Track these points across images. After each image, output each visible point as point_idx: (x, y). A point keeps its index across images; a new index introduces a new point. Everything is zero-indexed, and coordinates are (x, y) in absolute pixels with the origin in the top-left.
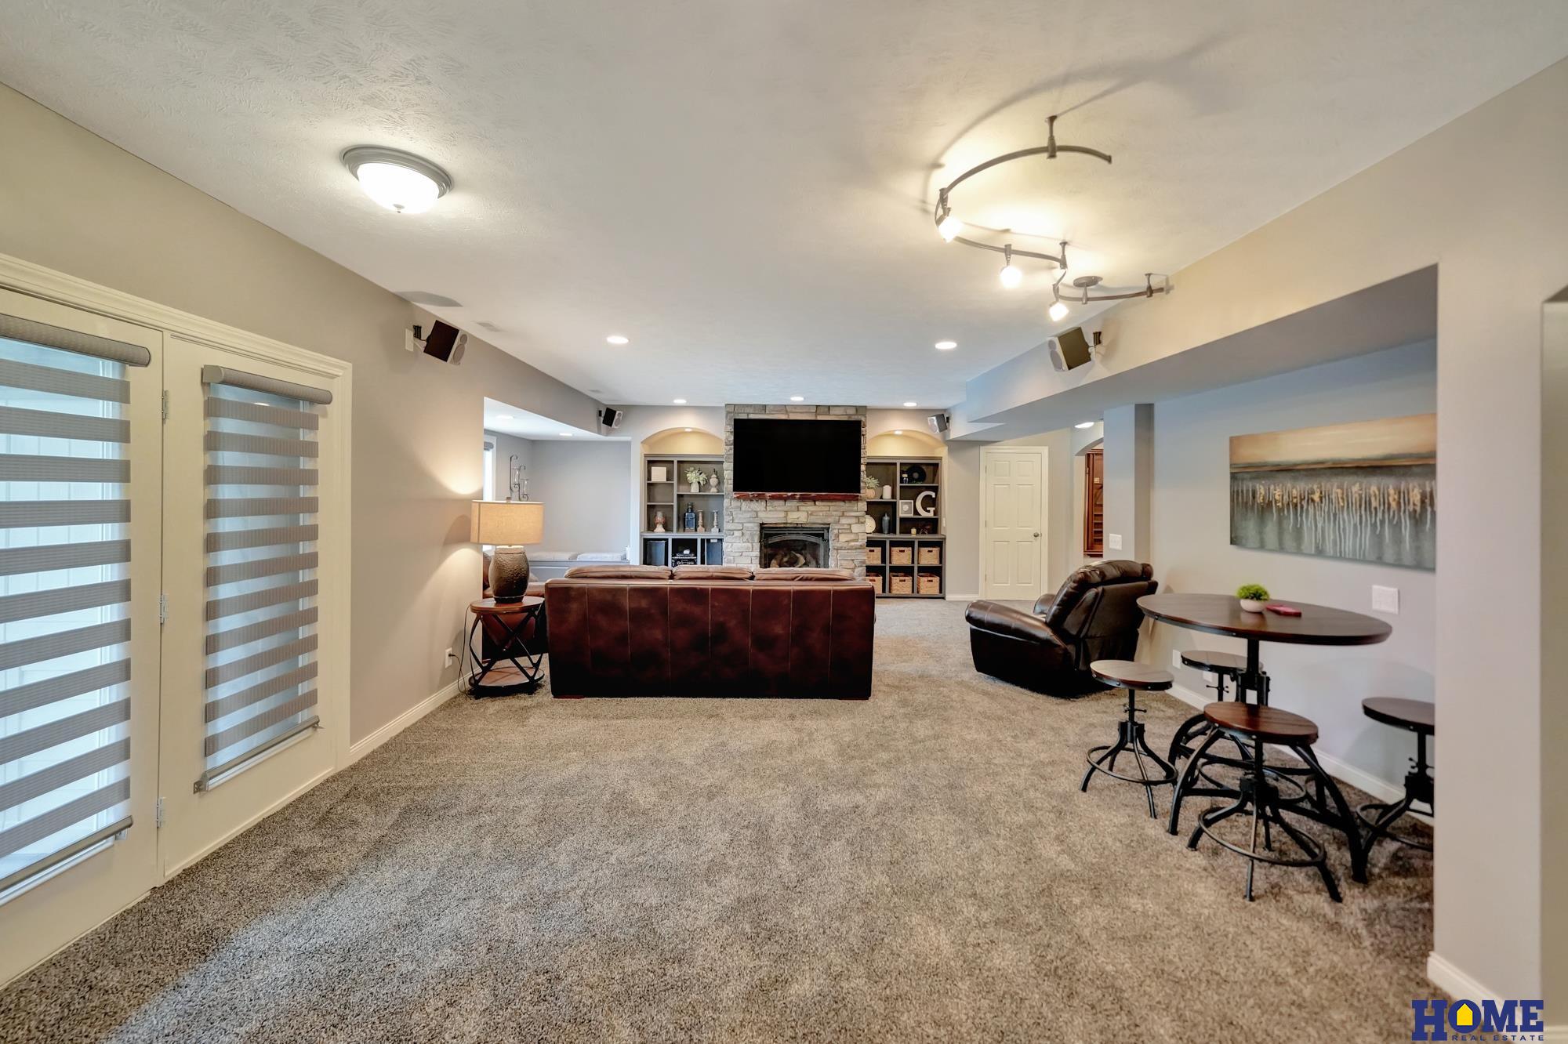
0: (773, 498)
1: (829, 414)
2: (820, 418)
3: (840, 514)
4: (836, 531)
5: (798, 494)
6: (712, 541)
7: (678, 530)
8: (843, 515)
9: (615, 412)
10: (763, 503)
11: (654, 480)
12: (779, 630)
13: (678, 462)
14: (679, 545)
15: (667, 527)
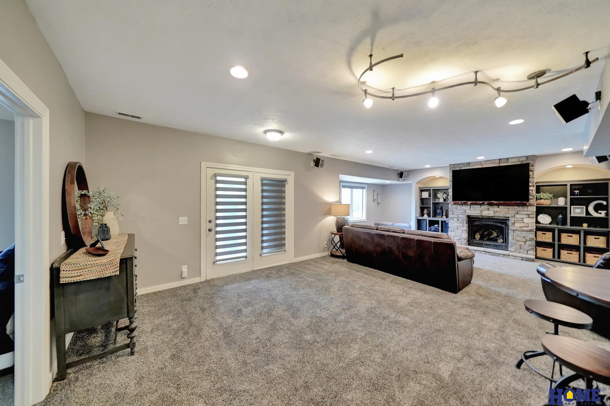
0: (471, 204)
1: (508, 162)
2: (501, 165)
3: (515, 212)
4: (513, 221)
5: (486, 202)
8: (517, 213)
10: (469, 207)
11: (423, 197)
15: (429, 215)
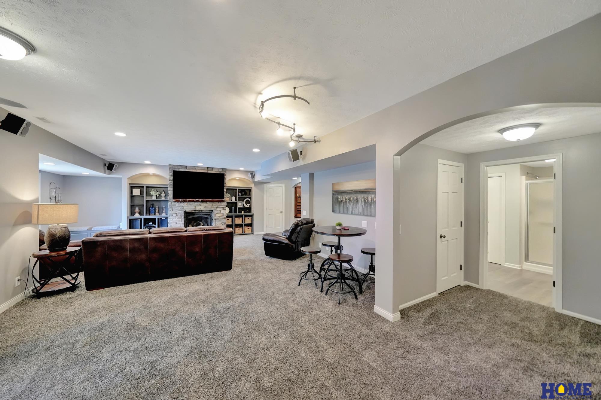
0: (190, 201)
1: (212, 171)
2: (209, 172)
3: (216, 206)
4: (215, 213)
5: (200, 200)
6: (163, 219)
7: (146, 215)
8: (218, 207)
9: (114, 165)
10: (186, 203)
11: (134, 194)
12: (197, 249)
13: (146, 187)
14: (147, 221)
15: (141, 213)
